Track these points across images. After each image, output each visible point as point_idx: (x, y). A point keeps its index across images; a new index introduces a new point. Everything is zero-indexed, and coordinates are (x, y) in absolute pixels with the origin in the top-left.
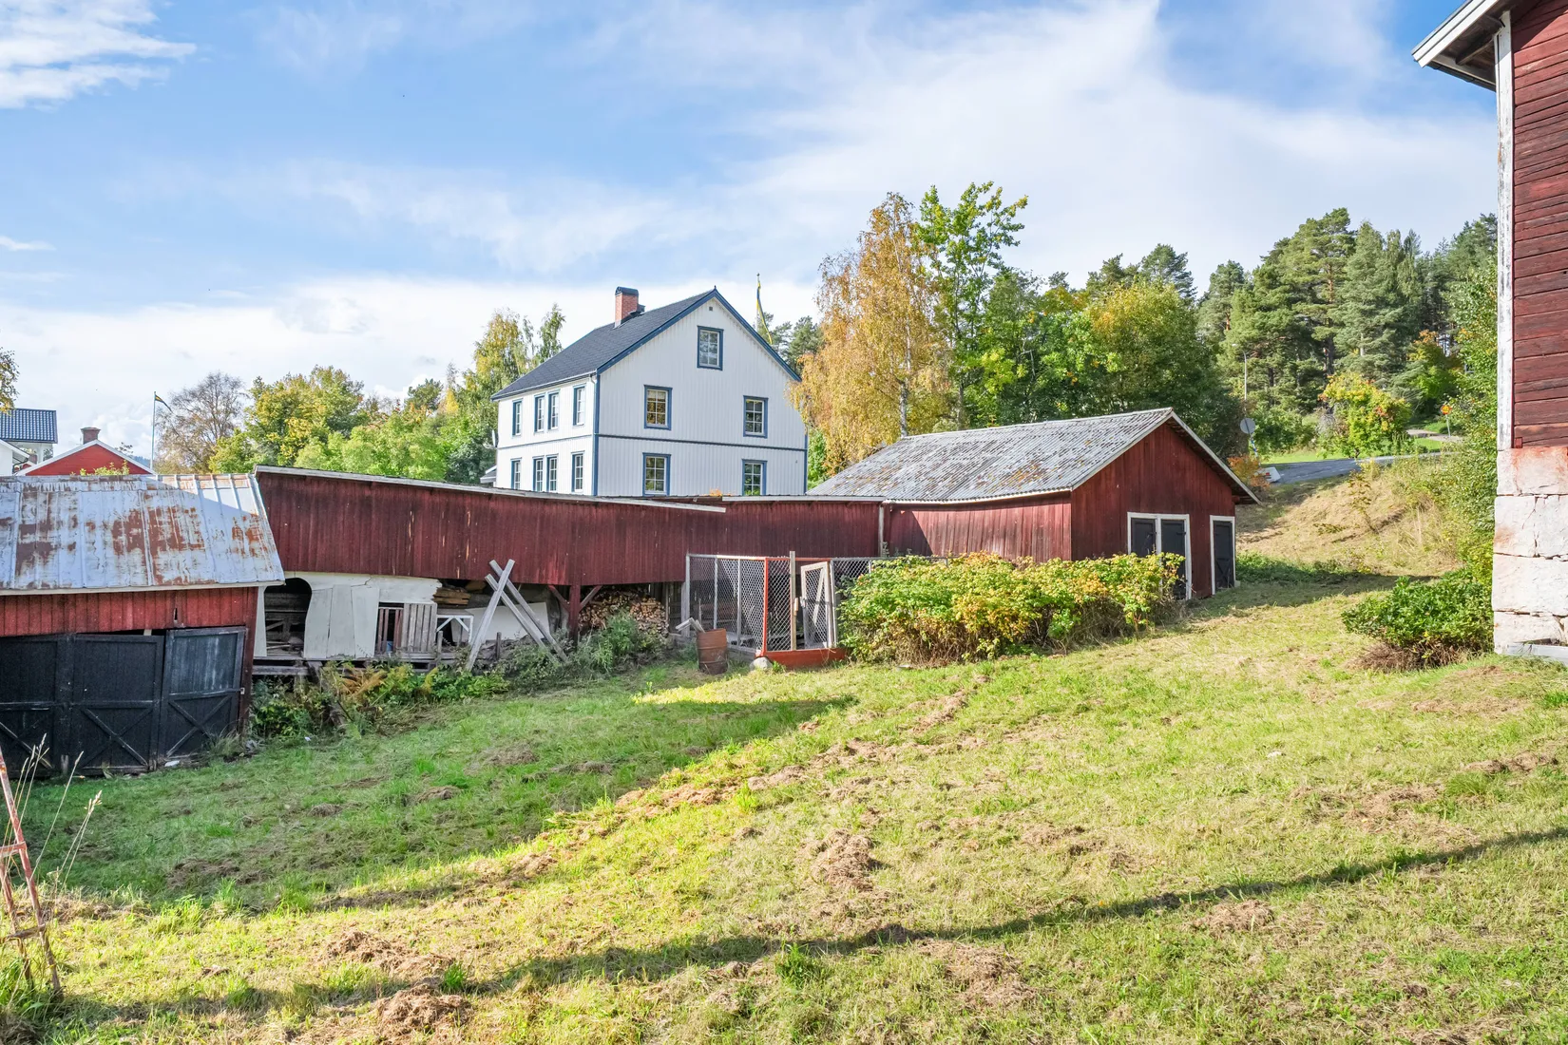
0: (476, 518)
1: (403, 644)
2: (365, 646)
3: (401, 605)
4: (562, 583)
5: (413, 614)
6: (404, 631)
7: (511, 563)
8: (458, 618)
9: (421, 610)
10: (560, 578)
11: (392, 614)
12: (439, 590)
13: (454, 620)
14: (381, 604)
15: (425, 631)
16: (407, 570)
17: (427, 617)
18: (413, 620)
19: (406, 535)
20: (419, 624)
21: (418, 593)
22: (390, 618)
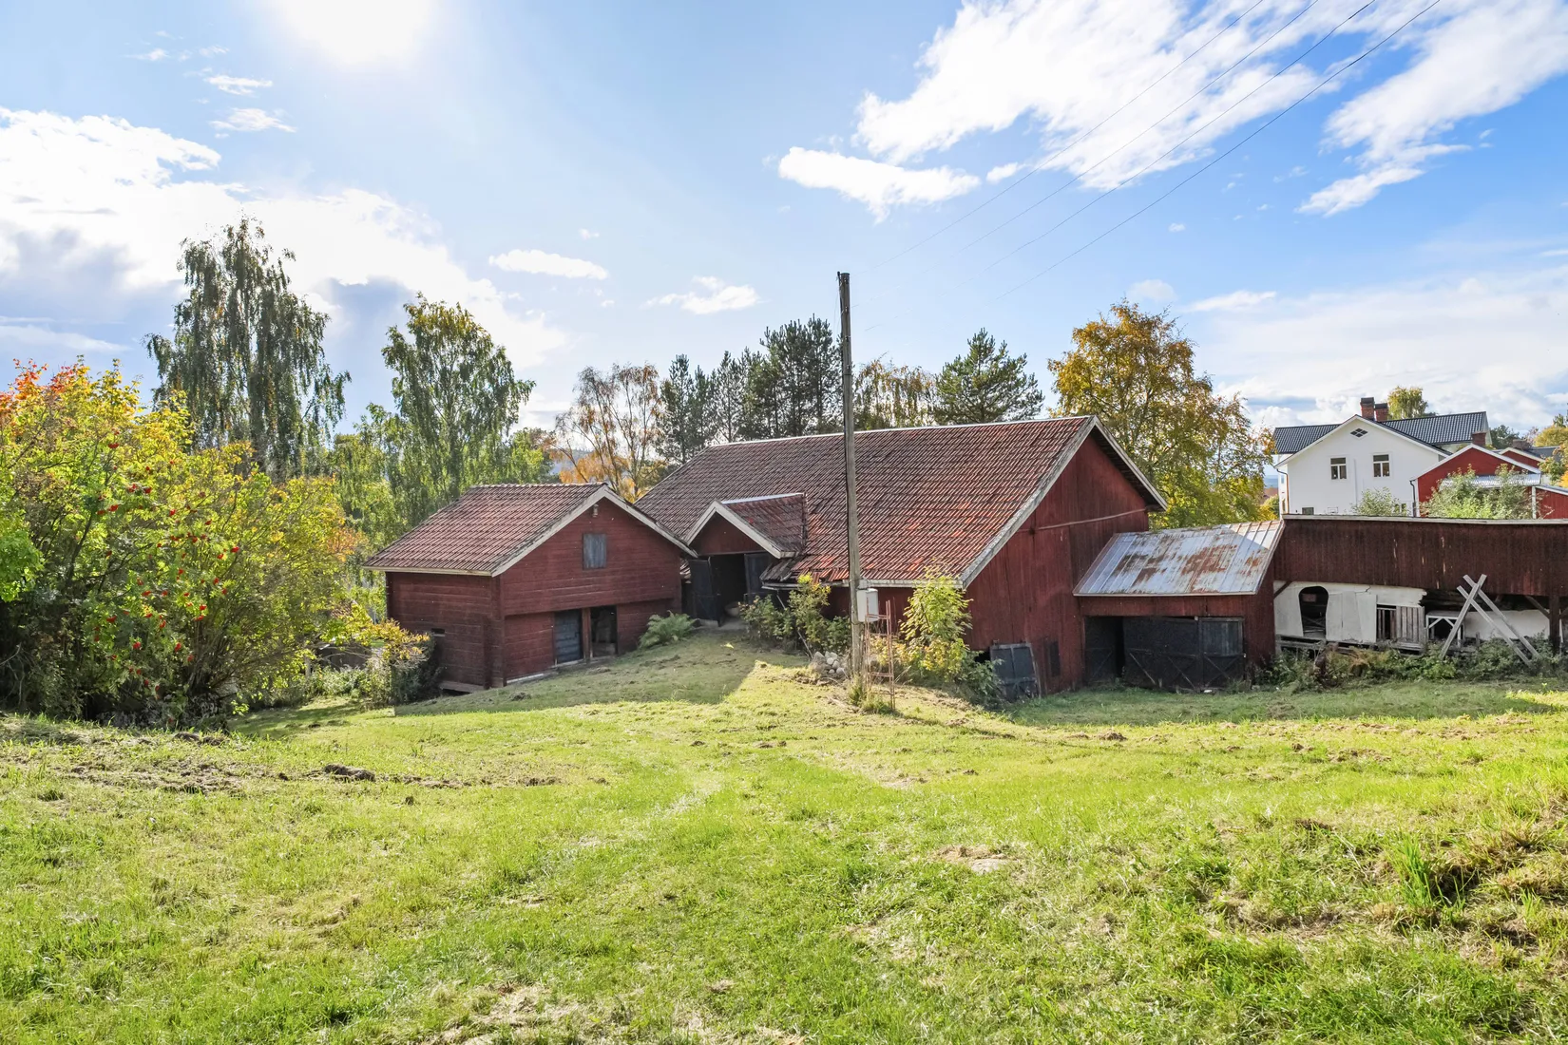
0: (1449, 541)
1: (1398, 636)
2: (1368, 634)
3: (1395, 607)
4: (1539, 594)
5: (1404, 614)
6: (1399, 626)
7: (1483, 577)
8: (1447, 618)
9: (1410, 611)
10: (1536, 590)
11: (1387, 612)
12: (1424, 597)
13: (1443, 620)
14: (1378, 606)
15: (1415, 627)
16: (1394, 582)
17: (1415, 616)
18: (1405, 619)
19: (1392, 557)
20: (1410, 621)
21: (1407, 599)
22: (1386, 618)
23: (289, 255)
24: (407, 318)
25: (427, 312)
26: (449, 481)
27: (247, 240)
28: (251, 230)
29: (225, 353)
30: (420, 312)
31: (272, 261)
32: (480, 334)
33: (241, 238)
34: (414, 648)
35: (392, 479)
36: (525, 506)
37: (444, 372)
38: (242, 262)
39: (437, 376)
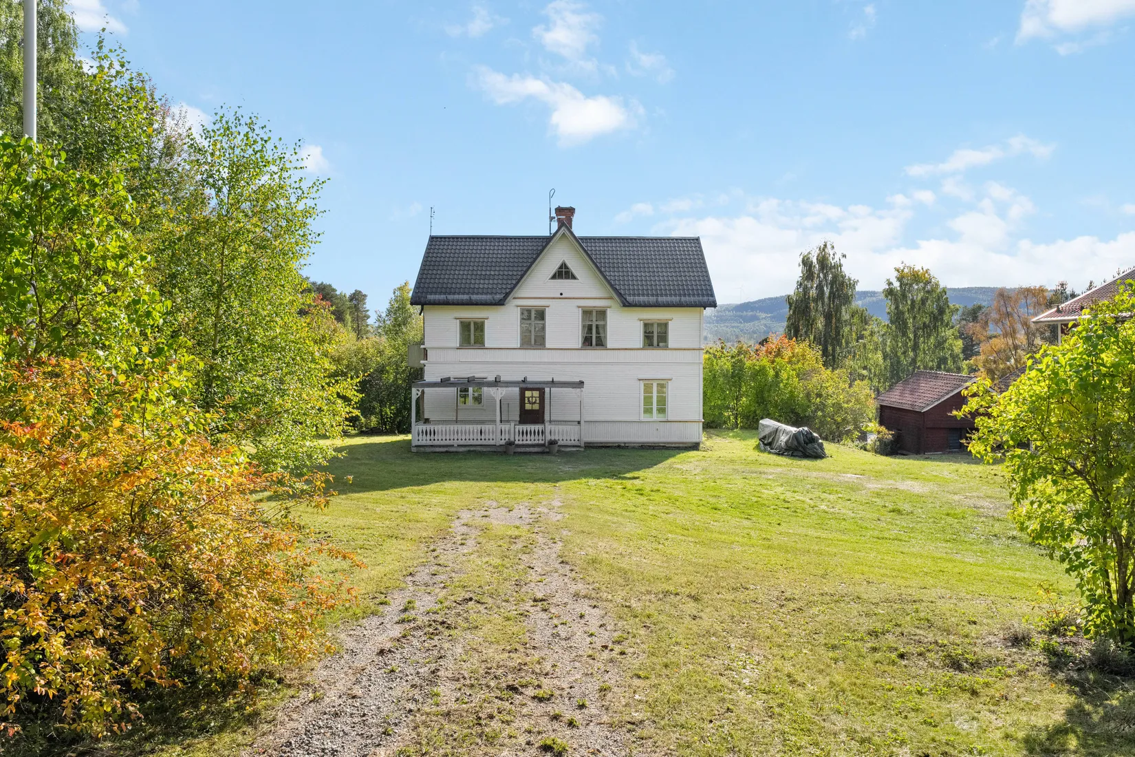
23: (844, 256)
24: (896, 274)
25: (906, 271)
26: (911, 354)
27: (826, 250)
28: (829, 246)
29: (815, 300)
30: (903, 271)
31: (837, 259)
32: (933, 280)
33: (824, 250)
34: (888, 435)
35: (883, 354)
36: (940, 383)
37: (913, 301)
38: (823, 261)
39: (909, 302)
